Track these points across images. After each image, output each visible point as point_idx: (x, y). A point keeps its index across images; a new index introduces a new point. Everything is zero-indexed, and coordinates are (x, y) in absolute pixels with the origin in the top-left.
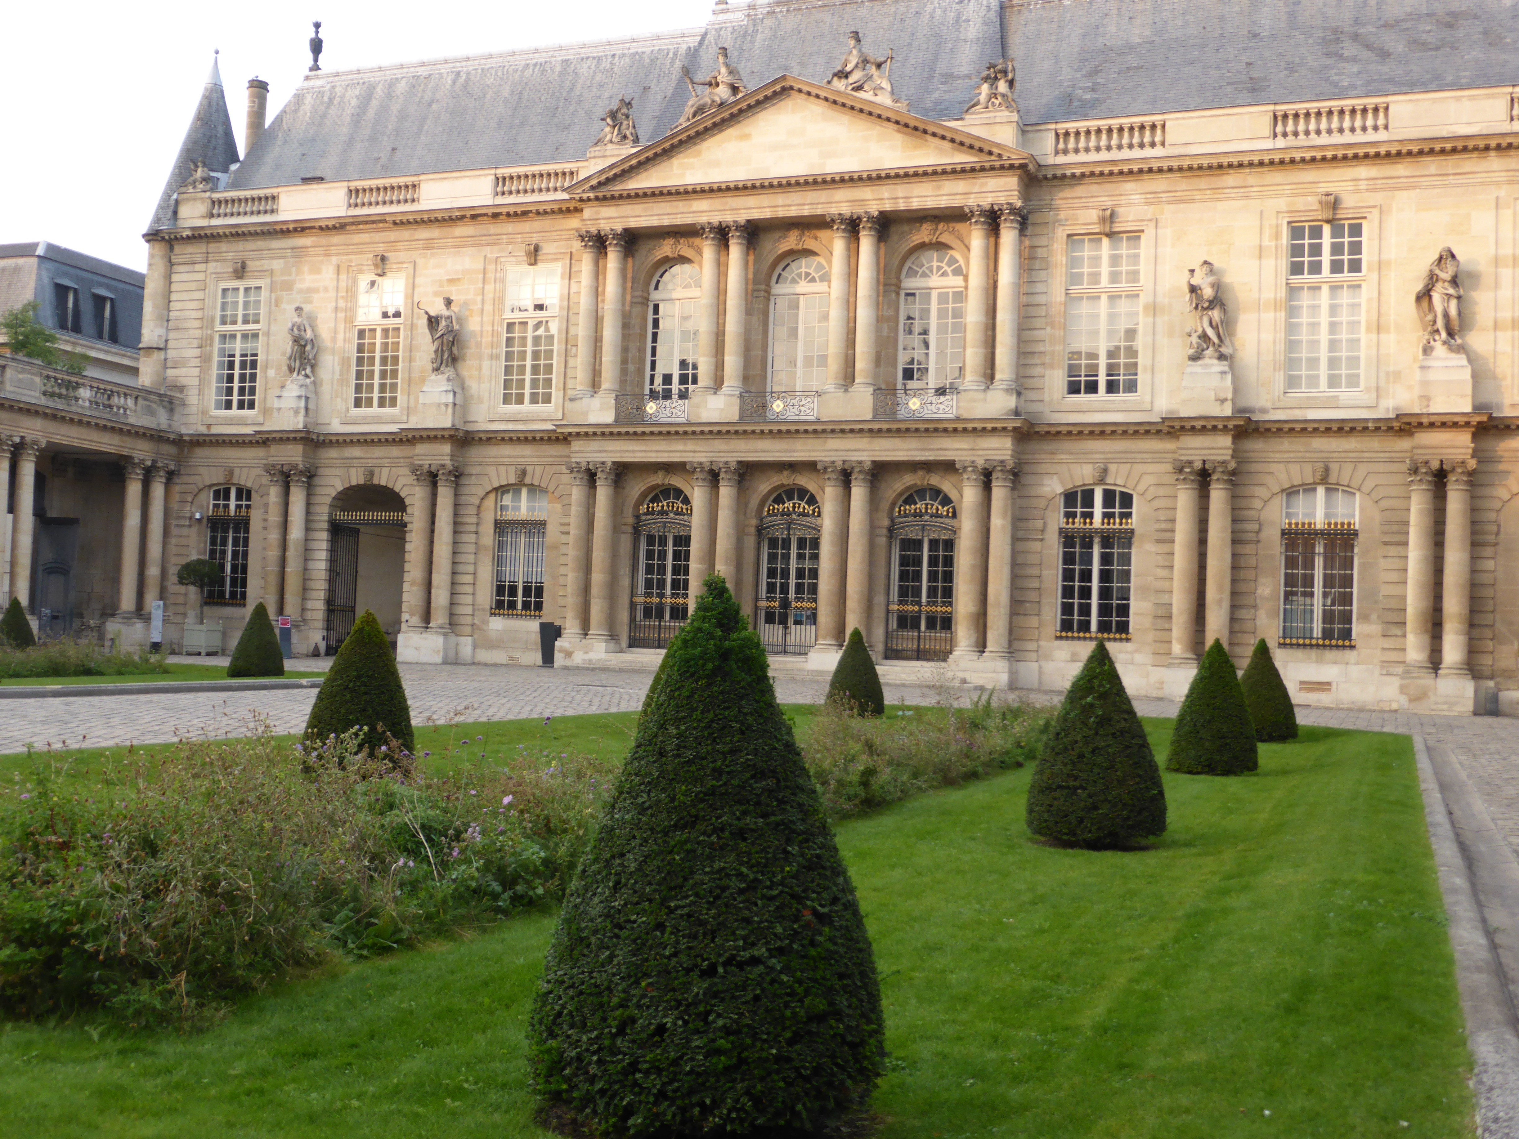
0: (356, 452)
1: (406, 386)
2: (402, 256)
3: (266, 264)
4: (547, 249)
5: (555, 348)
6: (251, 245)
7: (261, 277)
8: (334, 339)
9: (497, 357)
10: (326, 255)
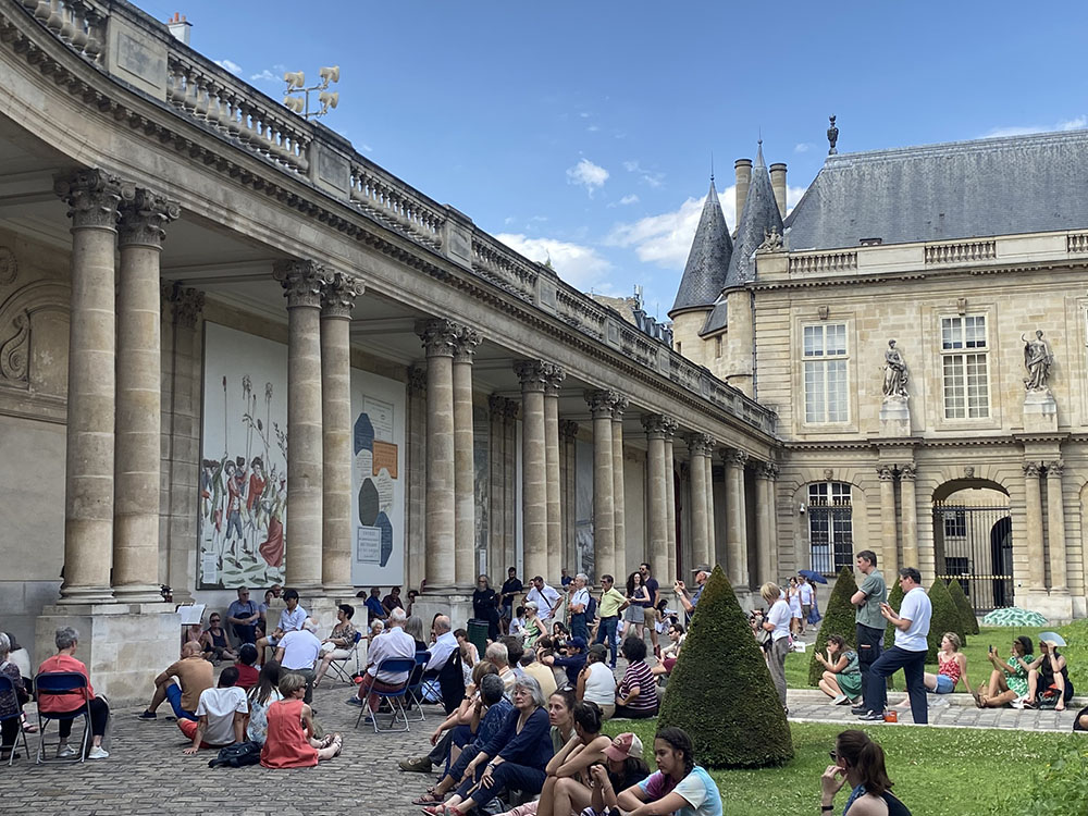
0: (955, 452)
1: (997, 400)
2: (983, 299)
3: (848, 307)
6: (832, 291)
7: (845, 319)
8: (922, 365)
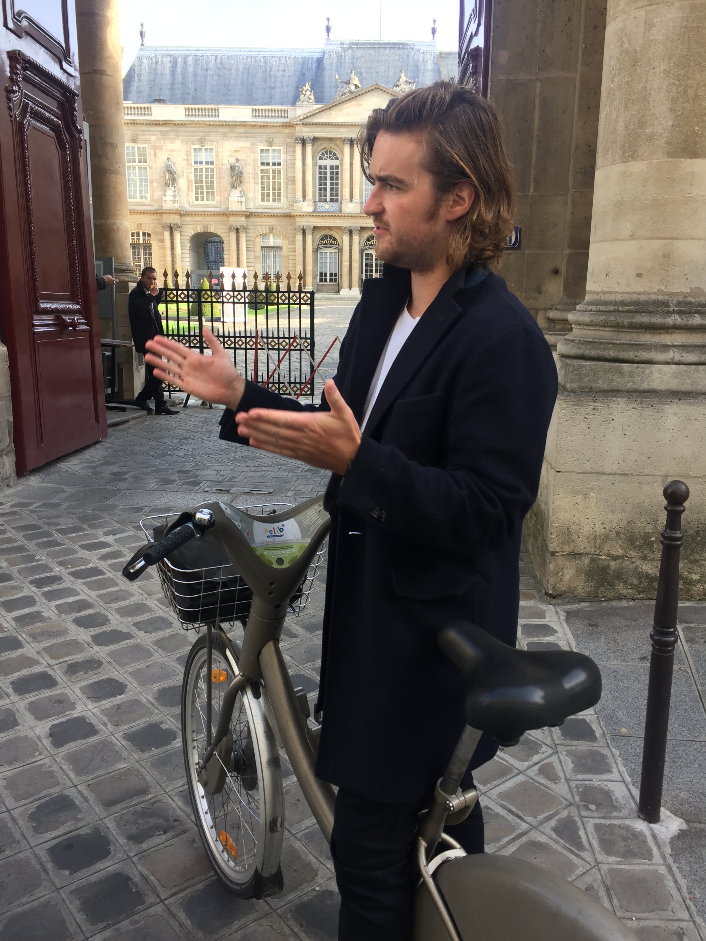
0: (199, 218)
1: (218, 193)
2: (212, 138)
3: (147, 137)
4: (277, 141)
5: (282, 181)
6: (140, 128)
7: (146, 143)
8: (183, 171)
9: (258, 184)
10: (176, 136)
